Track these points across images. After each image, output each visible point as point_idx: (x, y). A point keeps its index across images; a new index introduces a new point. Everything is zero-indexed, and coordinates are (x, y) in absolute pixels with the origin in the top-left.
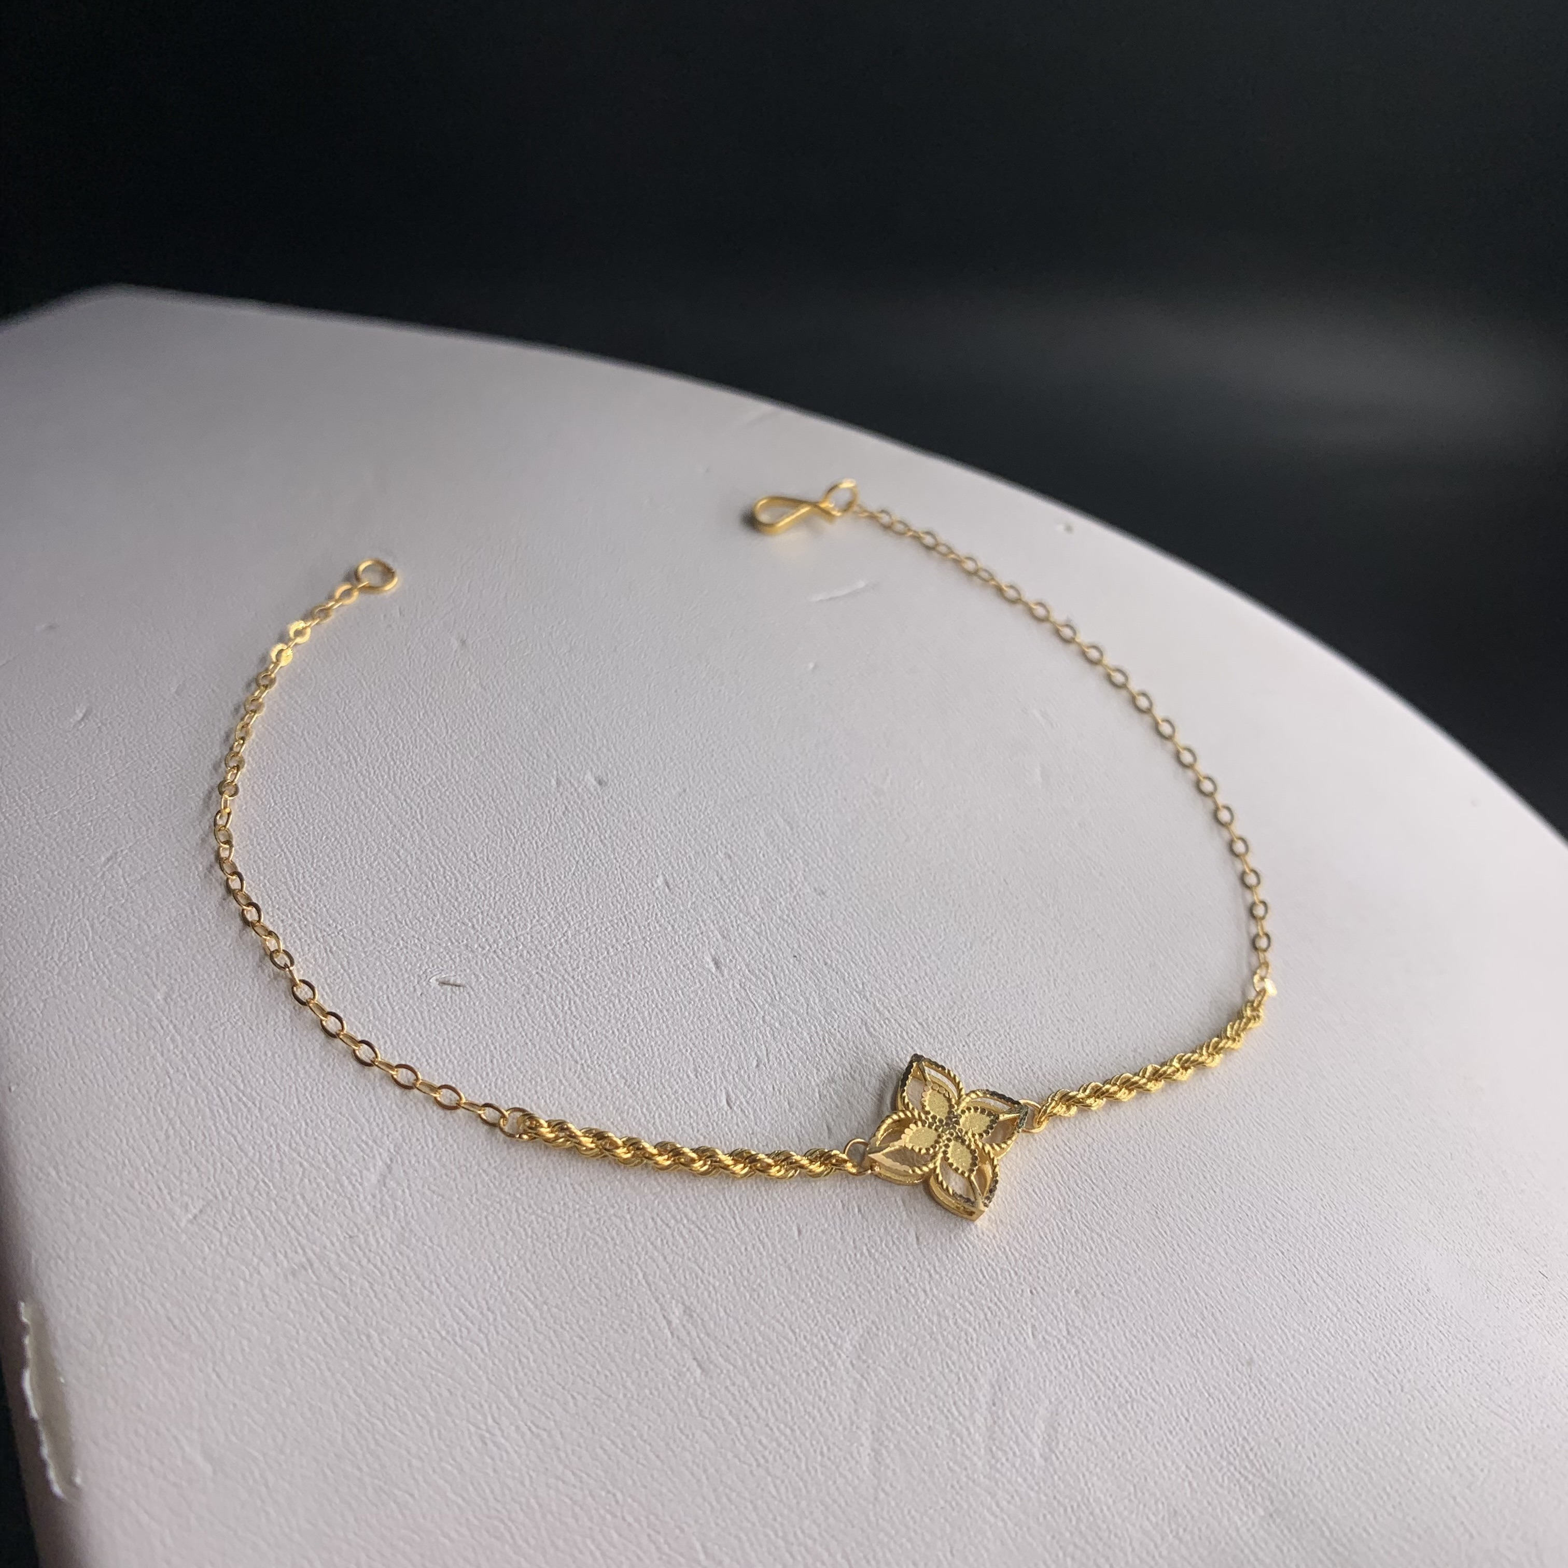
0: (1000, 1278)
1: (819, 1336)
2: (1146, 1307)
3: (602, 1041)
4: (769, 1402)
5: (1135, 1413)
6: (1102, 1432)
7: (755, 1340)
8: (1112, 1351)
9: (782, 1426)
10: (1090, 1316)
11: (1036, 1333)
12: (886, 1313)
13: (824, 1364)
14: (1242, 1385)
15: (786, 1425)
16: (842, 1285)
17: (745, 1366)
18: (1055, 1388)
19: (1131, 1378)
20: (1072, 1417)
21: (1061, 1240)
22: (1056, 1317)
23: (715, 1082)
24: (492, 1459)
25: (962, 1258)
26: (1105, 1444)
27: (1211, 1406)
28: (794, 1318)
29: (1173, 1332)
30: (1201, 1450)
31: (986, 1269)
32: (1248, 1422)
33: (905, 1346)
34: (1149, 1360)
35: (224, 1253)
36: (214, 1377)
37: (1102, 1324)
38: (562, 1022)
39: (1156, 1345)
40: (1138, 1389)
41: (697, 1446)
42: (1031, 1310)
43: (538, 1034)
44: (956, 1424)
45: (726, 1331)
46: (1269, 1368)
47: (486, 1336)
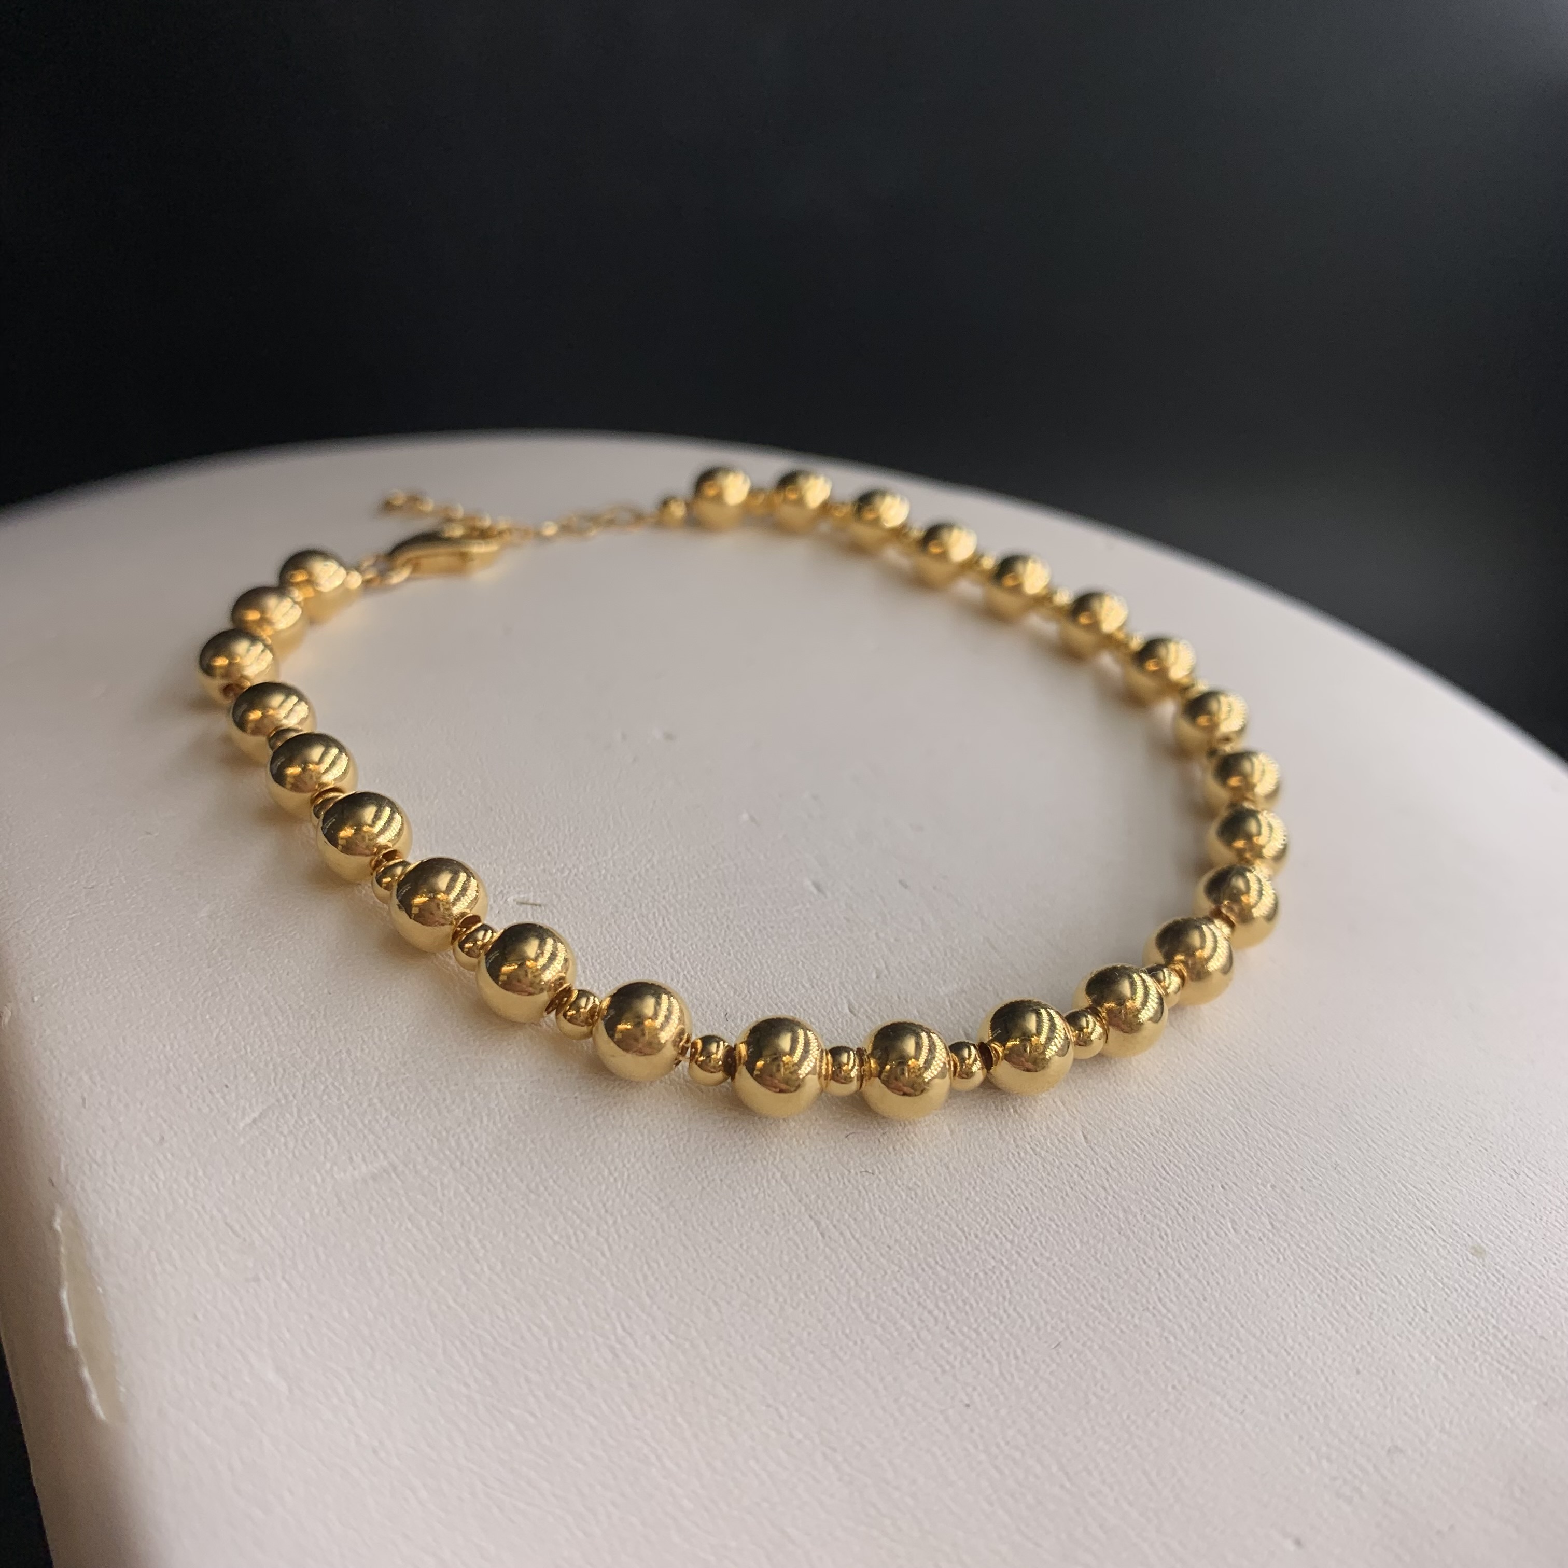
0: (1185, 1174)
1: (992, 1234)
2: (1353, 1200)
3: (703, 955)
4: (946, 1303)
5: (1366, 1304)
6: (1332, 1325)
7: (919, 1240)
8: (1326, 1244)
9: (965, 1329)
10: (1293, 1210)
11: (1236, 1227)
12: (1064, 1211)
13: (1002, 1262)
14: (1477, 1274)
15: (970, 1328)
16: (1009, 1183)
17: (912, 1267)
18: (1270, 1282)
19: (1353, 1270)
20: (1296, 1311)
21: (1244, 1136)
22: (1255, 1211)
23: (834, 991)
24: (627, 1372)
25: (1138, 1155)
26: (1339, 1337)
27: (1449, 1296)
28: (960, 1218)
29: (1388, 1224)
30: (1449, 1340)
31: (1169, 1166)
32: (1494, 1310)
33: (1091, 1242)
34: (1368, 1252)
35: (290, 1156)
36: (284, 1285)
37: (1308, 1217)
38: (657, 937)
39: (1373, 1237)
40: (1363, 1280)
41: (869, 1353)
42: (1227, 1205)
43: (632, 948)
44: (1166, 1321)
45: (885, 1232)
46: (1502, 1257)
47: (607, 1240)
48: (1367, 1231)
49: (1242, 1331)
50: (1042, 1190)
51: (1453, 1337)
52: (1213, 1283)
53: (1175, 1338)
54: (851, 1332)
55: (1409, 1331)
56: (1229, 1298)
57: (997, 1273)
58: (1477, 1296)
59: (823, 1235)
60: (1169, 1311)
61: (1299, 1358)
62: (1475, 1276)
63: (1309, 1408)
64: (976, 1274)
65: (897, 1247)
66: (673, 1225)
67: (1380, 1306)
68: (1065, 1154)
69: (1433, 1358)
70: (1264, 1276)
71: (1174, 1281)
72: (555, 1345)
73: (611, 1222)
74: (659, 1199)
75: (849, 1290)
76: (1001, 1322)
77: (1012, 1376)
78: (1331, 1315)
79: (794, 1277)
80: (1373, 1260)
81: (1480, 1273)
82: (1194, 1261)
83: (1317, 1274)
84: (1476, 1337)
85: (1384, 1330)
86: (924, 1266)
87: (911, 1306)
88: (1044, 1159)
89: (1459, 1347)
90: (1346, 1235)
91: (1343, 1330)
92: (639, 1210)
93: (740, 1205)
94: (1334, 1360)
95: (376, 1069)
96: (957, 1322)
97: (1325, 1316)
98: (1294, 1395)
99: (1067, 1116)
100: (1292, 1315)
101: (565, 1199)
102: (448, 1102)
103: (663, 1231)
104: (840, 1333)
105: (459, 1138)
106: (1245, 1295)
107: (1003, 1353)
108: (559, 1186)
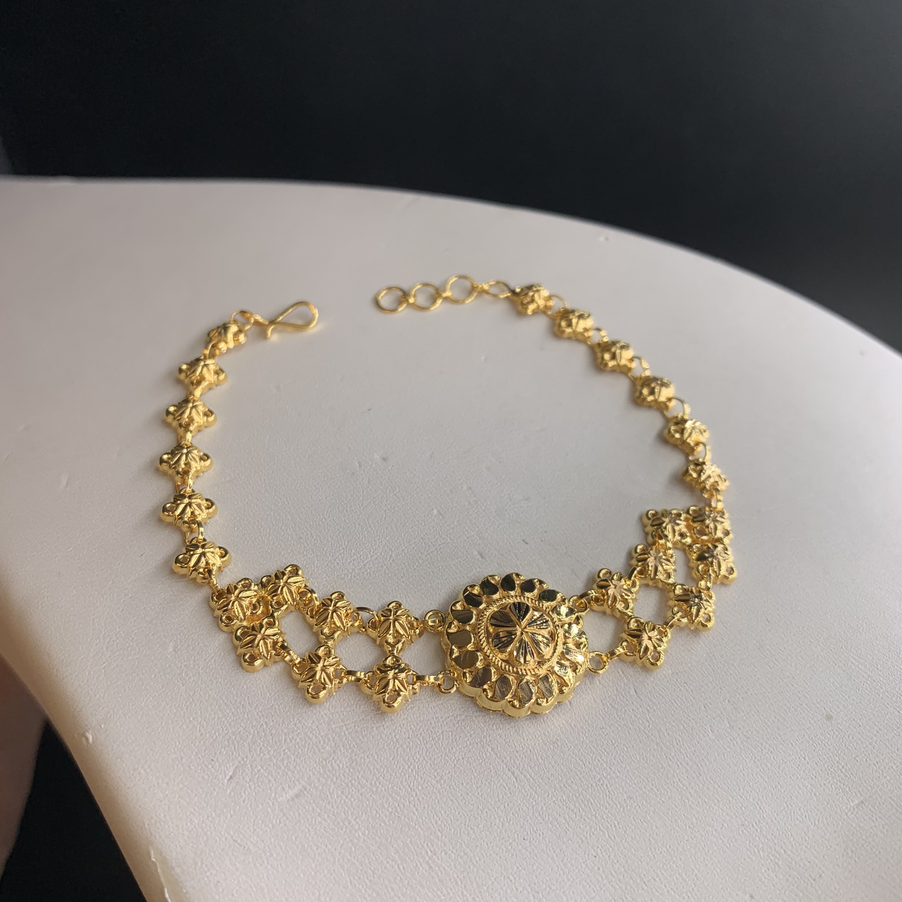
48: (775, 717)
49: (719, 789)
50: (617, 729)
51: (818, 771)
52: (704, 765)
53: (688, 800)
54: (537, 830)
55: (798, 773)
56: (712, 772)
57: (601, 782)
58: (829, 745)
59: (516, 778)
60: (684, 785)
61: (747, 798)
62: (828, 733)
63: (753, 825)
64: (592, 785)
65: (552, 778)
66: (444, 790)
67: (783, 761)
68: (627, 705)
69: (809, 786)
70: (727, 755)
71: (685, 768)
72: (401, 868)
73: (414, 795)
74: (435, 776)
75: (533, 807)
76: (606, 809)
77: (614, 837)
78: (760, 770)
79: (506, 805)
80: (779, 734)
81: (830, 731)
82: (694, 754)
83: (752, 749)
84: (829, 770)
85: (786, 774)
86: (567, 785)
87: (563, 809)
88: (617, 710)
89: (821, 777)
90: (765, 722)
91: (766, 779)
92: (426, 785)
93: (474, 771)
94: (763, 796)
95: (282, 731)
96: (586, 813)
97: (757, 772)
98: (745, 820)
99: (626, 681)
100: (742, 775)
101: (390, 786)
102: (322, 742)
103: (440, 794)
104: (532, 830)
105: (332, 763)
106: (719, 768)
107: (609, 825)
108: (386, 781)
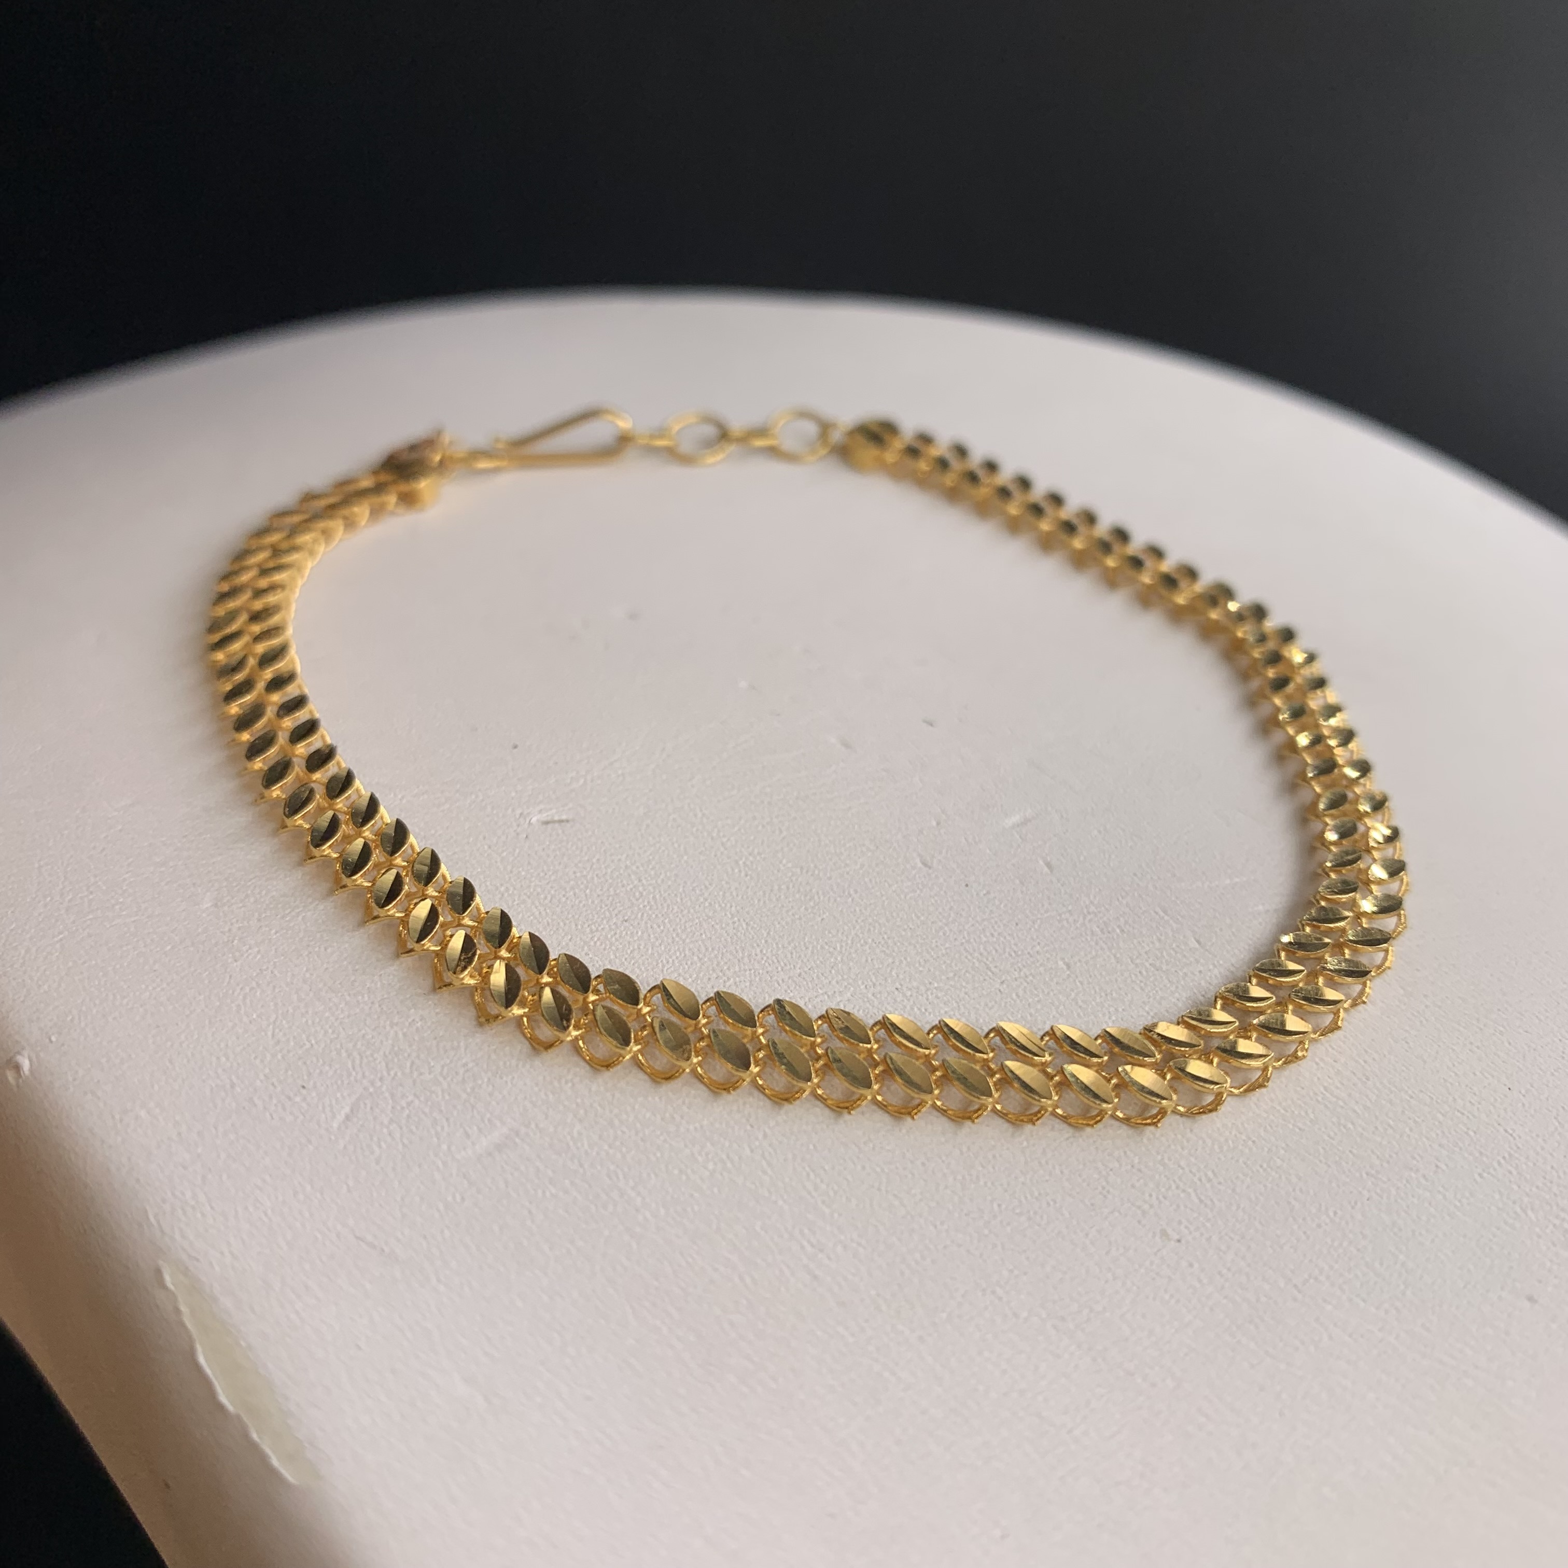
3: (755, 838)
23: (900, 847)
35: (400, 1147)
36: (442, 1288)
